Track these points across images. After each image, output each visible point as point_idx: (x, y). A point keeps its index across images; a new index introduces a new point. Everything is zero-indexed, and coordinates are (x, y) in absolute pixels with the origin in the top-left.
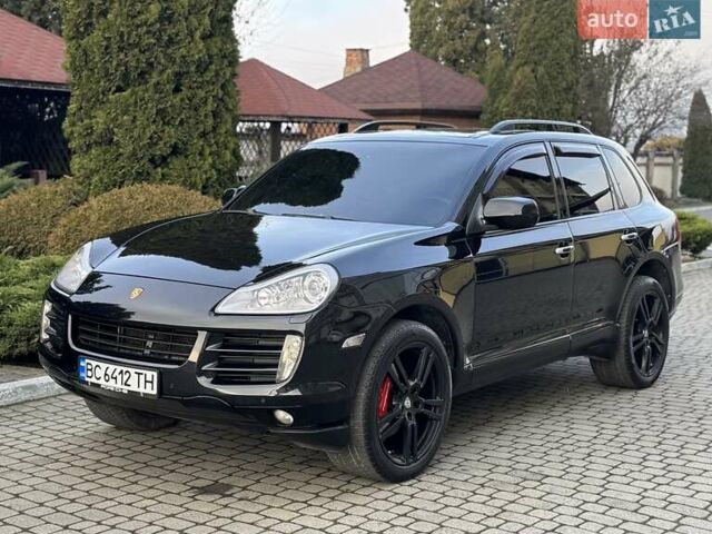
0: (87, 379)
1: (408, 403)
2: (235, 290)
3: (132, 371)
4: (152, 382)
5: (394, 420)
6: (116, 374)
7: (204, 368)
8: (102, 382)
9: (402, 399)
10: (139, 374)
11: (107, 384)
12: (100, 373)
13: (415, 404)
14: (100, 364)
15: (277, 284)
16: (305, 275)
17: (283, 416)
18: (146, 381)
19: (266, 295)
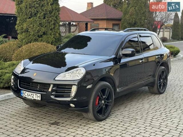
0: (23, 96)
1: (103, 102)
2: (60, 74)
3: (34, 94)
4: (39, 97)
5: (100, 106)
6: (30, 95)
7: (52, 93)
8: (27, 96)
9: (101, 101)
10: (36, 95)
12: (26, 94)
13: (105, 102)
14: (26, 92)
15: (70, 72)
16: (77, 70)
17: (72, 105)
18: (38, 97)
19: (67, 75)
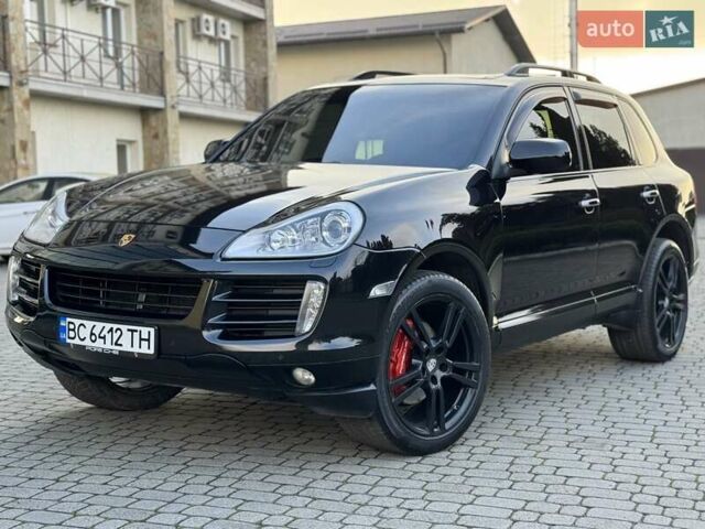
0: (68, 341)
2: (244, 232)
3: (124, 328)
4: (148, 340)
6: (105, 332)
7: (210, 321)
8: (87, 343)
10: (133, 331)
11: (93, 345)
12: (85, 333)
14: (84, 322)
15: (292, 225)
16: (322, 216)
17: (303, 376)
18: (141, 339)
19: (280, 238)
